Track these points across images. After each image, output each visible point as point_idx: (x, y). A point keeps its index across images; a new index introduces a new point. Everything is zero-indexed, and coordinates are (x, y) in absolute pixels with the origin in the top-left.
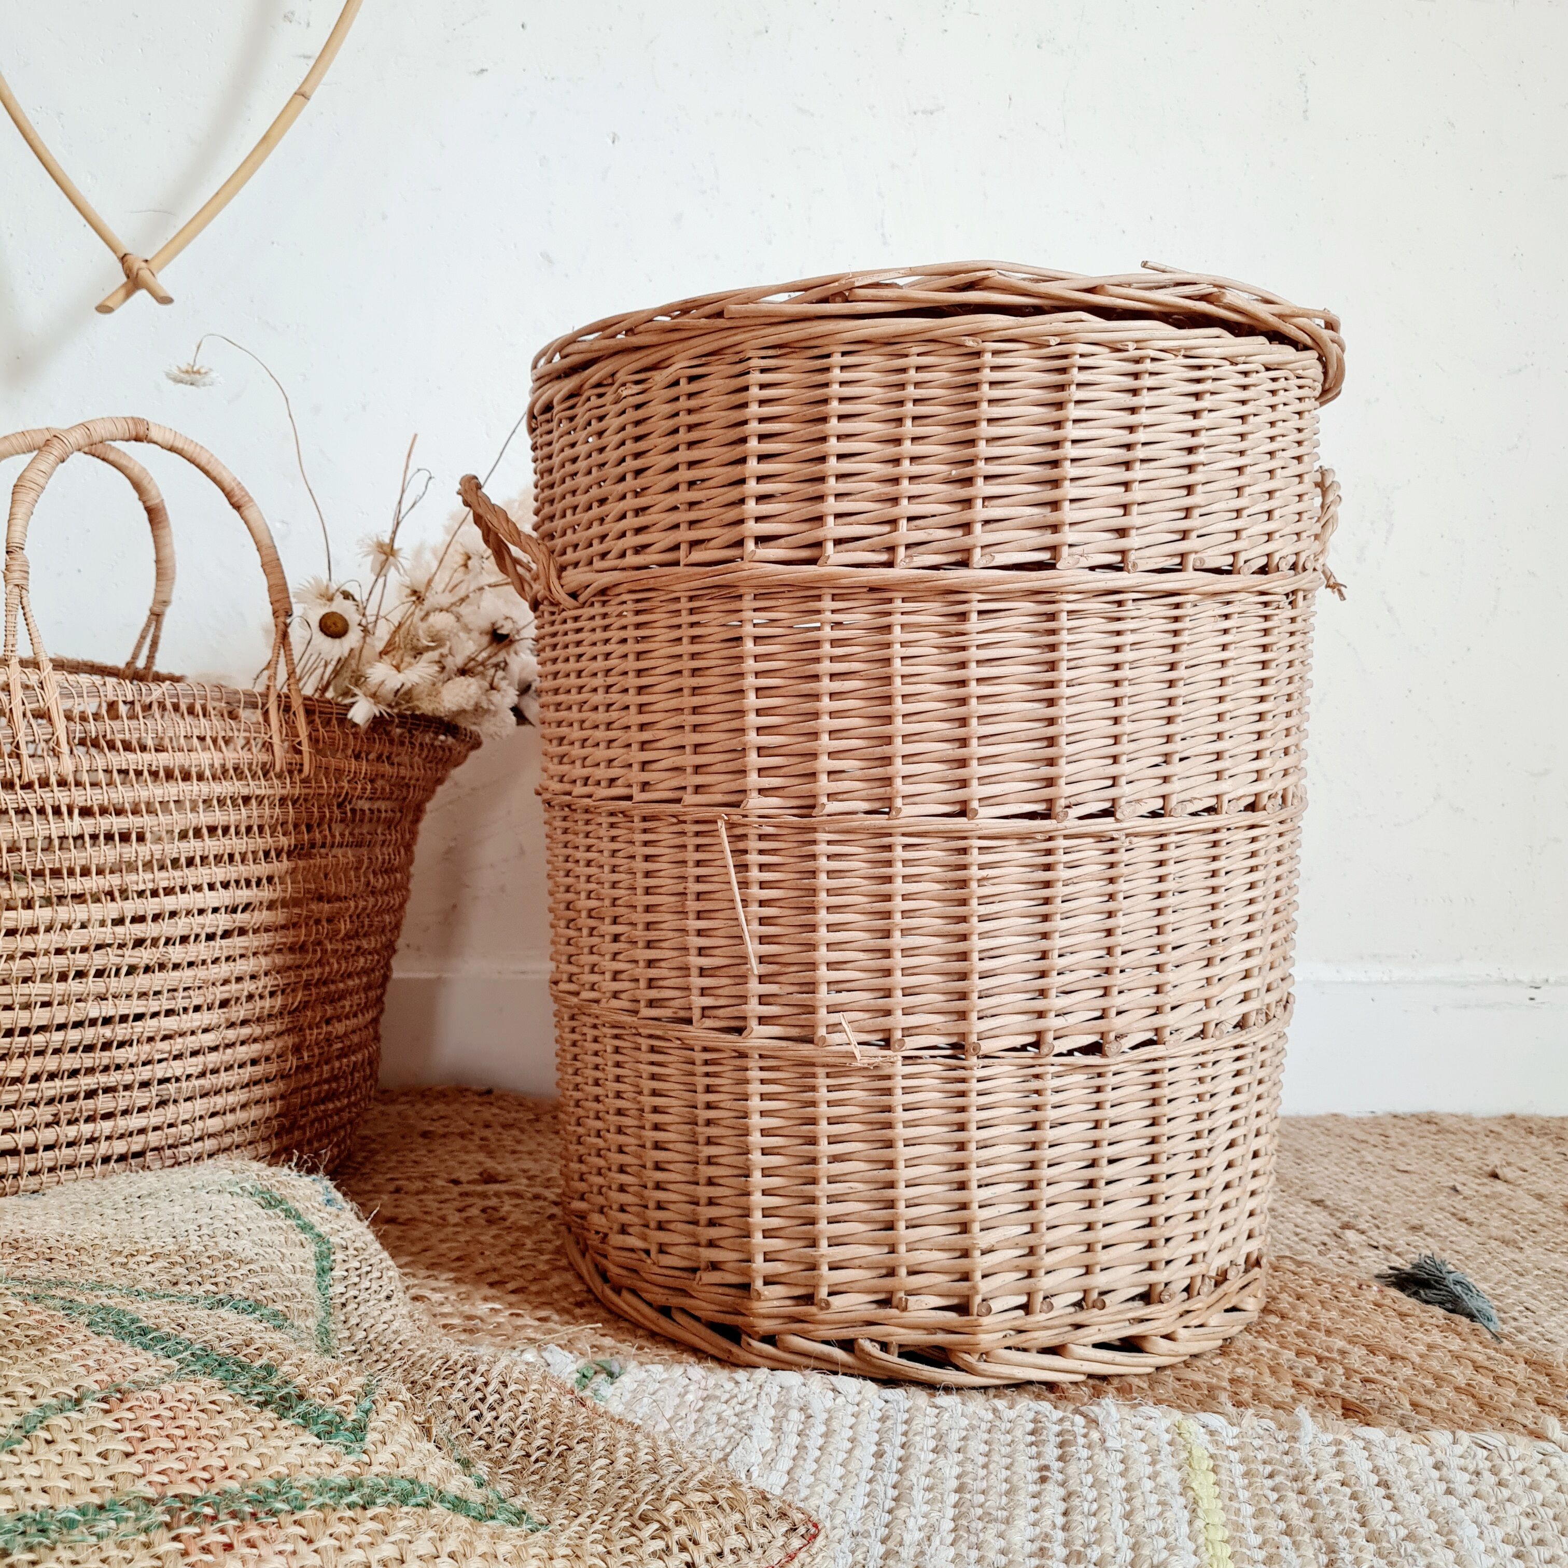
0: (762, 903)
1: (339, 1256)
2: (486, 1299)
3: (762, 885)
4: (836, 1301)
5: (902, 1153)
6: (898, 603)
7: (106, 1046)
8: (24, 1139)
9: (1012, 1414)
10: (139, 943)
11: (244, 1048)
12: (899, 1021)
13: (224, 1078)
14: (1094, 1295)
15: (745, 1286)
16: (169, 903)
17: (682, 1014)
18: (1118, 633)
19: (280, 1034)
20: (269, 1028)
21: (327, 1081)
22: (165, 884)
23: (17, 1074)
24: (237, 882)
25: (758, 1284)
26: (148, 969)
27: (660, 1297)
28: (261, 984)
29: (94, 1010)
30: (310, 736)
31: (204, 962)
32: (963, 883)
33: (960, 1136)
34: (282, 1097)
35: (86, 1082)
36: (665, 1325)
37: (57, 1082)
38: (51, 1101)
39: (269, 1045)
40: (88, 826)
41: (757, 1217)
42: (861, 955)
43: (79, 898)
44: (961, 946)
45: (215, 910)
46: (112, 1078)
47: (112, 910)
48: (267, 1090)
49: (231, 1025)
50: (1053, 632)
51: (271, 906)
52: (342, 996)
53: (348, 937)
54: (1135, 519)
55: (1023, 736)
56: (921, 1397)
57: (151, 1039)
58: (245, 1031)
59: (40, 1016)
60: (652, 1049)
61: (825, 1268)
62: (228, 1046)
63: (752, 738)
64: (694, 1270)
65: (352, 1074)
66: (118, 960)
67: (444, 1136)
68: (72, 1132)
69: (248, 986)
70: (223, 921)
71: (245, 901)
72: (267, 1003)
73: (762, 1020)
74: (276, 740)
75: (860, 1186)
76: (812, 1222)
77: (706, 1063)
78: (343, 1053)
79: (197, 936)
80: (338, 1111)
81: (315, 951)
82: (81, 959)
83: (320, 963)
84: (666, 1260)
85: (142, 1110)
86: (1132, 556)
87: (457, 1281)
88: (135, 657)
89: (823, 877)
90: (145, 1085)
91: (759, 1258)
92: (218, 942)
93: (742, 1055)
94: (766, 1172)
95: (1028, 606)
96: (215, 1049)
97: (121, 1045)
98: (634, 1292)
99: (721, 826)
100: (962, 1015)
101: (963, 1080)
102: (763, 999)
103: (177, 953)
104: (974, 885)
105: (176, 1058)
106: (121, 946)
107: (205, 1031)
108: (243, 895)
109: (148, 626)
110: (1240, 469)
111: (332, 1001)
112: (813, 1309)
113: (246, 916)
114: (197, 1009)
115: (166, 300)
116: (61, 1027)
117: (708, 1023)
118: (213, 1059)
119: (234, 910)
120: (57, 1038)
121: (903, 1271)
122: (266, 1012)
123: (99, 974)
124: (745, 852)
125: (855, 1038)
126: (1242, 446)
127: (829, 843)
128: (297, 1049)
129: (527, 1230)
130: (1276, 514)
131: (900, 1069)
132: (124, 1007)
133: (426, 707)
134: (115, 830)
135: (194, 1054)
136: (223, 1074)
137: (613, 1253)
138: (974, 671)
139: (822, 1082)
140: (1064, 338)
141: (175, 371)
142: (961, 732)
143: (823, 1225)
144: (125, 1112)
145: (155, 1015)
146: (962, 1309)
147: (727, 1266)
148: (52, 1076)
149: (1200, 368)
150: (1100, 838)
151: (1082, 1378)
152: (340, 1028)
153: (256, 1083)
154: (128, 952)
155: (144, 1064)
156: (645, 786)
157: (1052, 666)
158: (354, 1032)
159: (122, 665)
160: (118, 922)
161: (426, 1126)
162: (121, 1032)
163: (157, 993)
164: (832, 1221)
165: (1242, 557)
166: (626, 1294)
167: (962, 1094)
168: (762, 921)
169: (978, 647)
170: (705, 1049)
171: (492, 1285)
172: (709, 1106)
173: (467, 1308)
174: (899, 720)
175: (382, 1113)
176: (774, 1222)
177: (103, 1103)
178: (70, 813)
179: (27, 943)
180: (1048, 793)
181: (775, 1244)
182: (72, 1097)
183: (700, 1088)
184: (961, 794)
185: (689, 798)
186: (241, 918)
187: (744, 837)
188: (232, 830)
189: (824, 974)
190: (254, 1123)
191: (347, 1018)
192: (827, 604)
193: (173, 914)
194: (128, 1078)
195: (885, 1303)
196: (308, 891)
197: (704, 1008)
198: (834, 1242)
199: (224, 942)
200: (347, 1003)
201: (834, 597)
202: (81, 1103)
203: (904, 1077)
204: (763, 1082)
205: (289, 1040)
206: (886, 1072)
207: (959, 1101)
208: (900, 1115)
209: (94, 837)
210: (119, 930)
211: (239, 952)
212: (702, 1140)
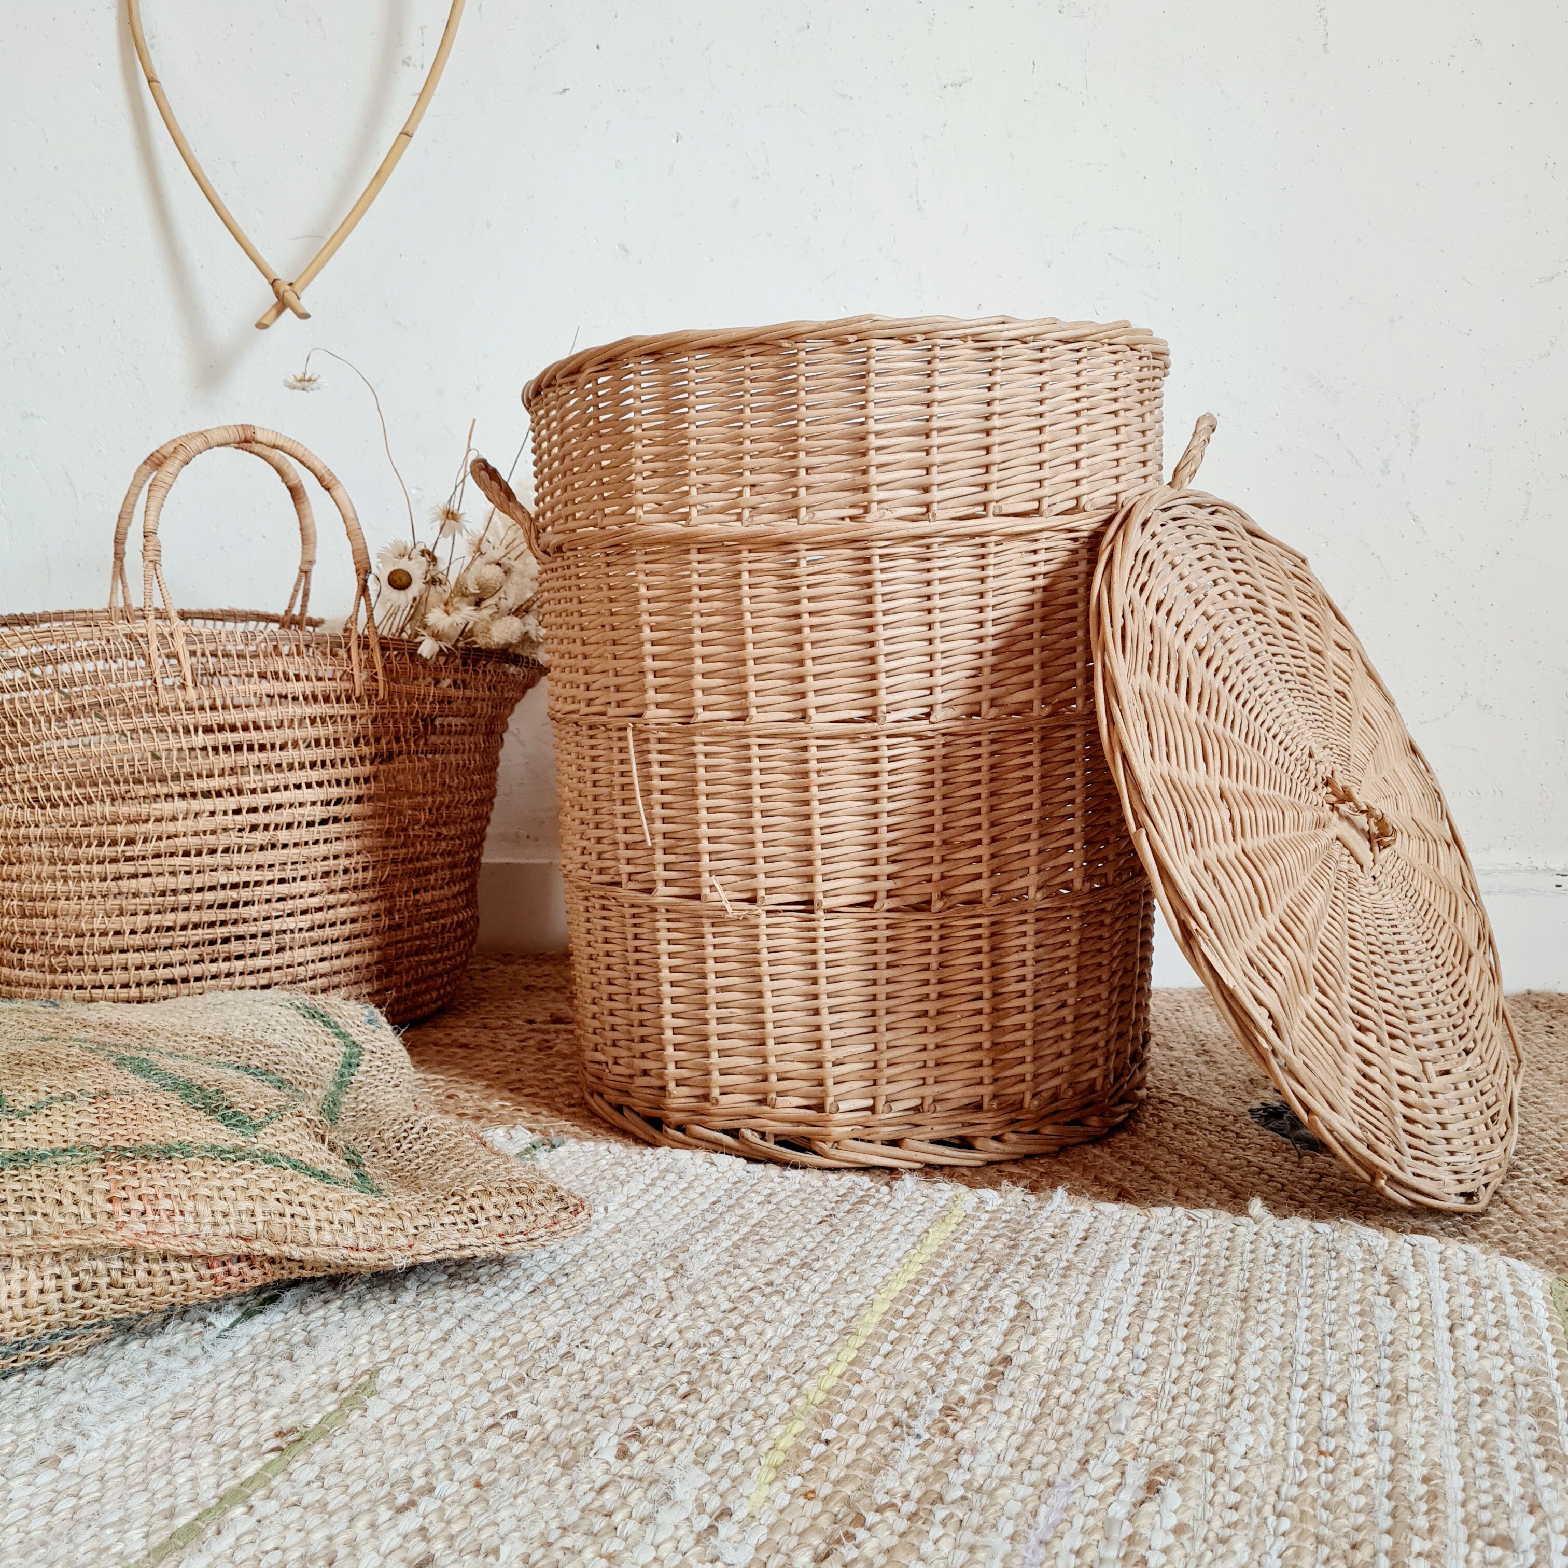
0: (663, 792)
1: (367, 1057)
2: (502, 1099)
3: (662, 778)
4: (724, 1100)
5: (767, 984)
6: (745, 554)
7: (235, 905)
8: (178, 972)
9: (836, 1184)
10: (254, 828)
11: (344, 910)
12: (762, 882)
13: (328, 932)
14: (929, 1101)
15: (663, 1088)
16: (276, 798)
17: (617, 879)
18: (928, 571)
19: (373, 901)
20: (363, 895)
21: (417, 938)
22: (271, 783)
23: (170, 924)
24: (329, 782)
25: (672, 1086)
26: (262, 848)
27: (612, 1096)
28: (353, 860)
29: (223, 877)
30: (384, 668)
31: (306, 843)
32: (806, 774)
33: (813, 973)
34: (379, 948)
35: (220, 932)
36: (616, 1118)
37: (200, 931)
38: (196, 945)
39: (365, 908)
40: (209, 740)
41: (669, 1034)
42: (732, 832)
43: (207, 794)
44: (805, 824)
45: (314, 803)
46: (241, 929)
47: (231, 803)
48: (365, 942)
49: (332, 892)
50: (868, 572)
51: (359, 800)
52: (427, 872)
53: (429, 824)
54: (936, 477)
55: (847, 656)
56: (773, 1171)
57: (268, 901)
58: (344, 897)
59: (184, 881)
60: (604, 908)
61: (716, 1074)
62: (330, 908)
63: (649, 663)
64: (631, 1076)
65: (442, 932)
66: (239, 841)
67: (542, 989)
68: (214, 968)
69: (343, 862)
70: (319, 812)
71: (336, 796)
72: (360, 875)
73: (667, 883)
74: (356, 672)
75: (739, 1011)
76: (705, 1038)
77: (634, 916)
78: (431, 917)
79: (300, 823)
80: (434, 963)
81: (399, 836)
82: (211, 840)
83: (404, 845)
84: (618, 1070)
85: (266, 953)
86: (935, 507)
87: (488, 1086)
88: (291, 606)
89: (701, 771)
90: (266, 935)
91: (671, 1067)
92: (317, 828)
93: (654, 910)
94: (674, 1000)
95: (848, 552)
96: (320, 909)
97: (246, 904)
98: (601, 1095)
99: (630, 733)
100: (810, 878)
101: (814, 929)
102: (667, 866)
103: (283, 836)
104: (814, 776)
105: (289, 915)
106: (240, 830)
107: (311, 895)
108: (335, 792)
109: (299, 581)
110: (1040, 429)
111: (418, 876)
112: (707, 1105)
113: (338, 808)
114: (303, 878)
115: (304, 316)
116: (200, 890)
117: (632, 885)
118: (319, 917)
119: (328, 803)
120: (197, 897)
121: (773, 1078)
122: (360, 883)
123: (226, 851)
124: (649, 752)
125: (724, 896)
126: (1040, 409)
127: (705, 744)
128: (389, 912)
129: (564, 1056)
130: (1083, 463)
131: (764, 919)
132: (244, 876)
133: (481, 642)
134: (230, 742)
135: (304, 912)
136: (327, 928)
137: (589, 1065)
138: (805, 605)
139: (708, 929)
140: (861, 336)
141: (291, 380)
142: (797, 655)
143: (713, 1040)
144: (253, 955)
145: (270, 882)
146: (820, 1108)
147: (652, 1073)
148: (196, 926)
149: (992, 349)
150: (919, 737)
151: (918, 1166)
152: (427, 897)
153: (356, 937)
154: (245, 834)
155: (265, 919)
156: (589, 702)
157: (870, 600)
158: (441, 901)
159: (281, 613)
160: (237, 812)
161: (531, 981)
162: (244, 894)
163: (271, 866)
164: (721, 1037)
165: (1046, 502)
166: (596, 1097)
167: (813, 940)
168: (664, 806)
169: (809, 586)
170: (632, 906)
171: (512, 1090)
172: (637, 950)
173: (484, 1104)
174: (750, 647)
175: (502, 971)
176: (680, 1039)
177: (235, 947)
178: (196, 730)
179: (170, 828)
180: (871, 701)
181: (682, 1055)
182: (213, 942)
183: (630, 936)
184: (800, 704)
185: (612, 711)
186: (333, 810)
187: (647, 741)
188: (323, 742)
189: (705, 845)
190: (357, 968)
191: (433, 888)
192: (694, 556)
193: (279, 806)
194: (253, 929)
195: (762, 1102)
196: (390, 789)
197: (630, 874)
198: (723, 1053)
199: (321, 828)
200: (432, 878)
201: (699, 551)
202: (219, 946)
203: (768, 926)
204: (669, 930)
205: (382, 905)
206: (754, 921)
207: (810, 946)
208: (764, 955)
209: (215, 749)
210: (237, 817)
211: (334, 836)
212: (632, 976)
